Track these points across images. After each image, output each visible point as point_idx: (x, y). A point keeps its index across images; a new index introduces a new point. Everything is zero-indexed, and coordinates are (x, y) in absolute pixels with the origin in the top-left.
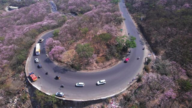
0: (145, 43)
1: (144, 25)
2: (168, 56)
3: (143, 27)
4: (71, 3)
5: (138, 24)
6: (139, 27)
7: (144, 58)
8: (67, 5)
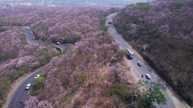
4: (52, 30)
8: (46, 32)
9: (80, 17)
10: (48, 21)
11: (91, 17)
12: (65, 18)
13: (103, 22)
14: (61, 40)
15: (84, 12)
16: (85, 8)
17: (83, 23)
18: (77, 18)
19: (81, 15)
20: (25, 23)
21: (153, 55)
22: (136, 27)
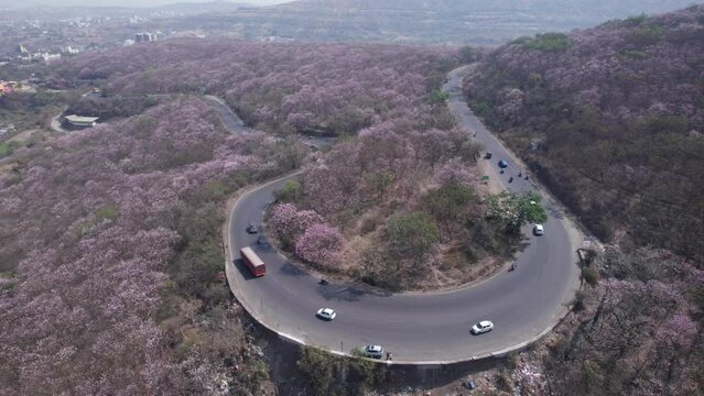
0: (562, 212)
1: (547, 163)
3: (546, 169)
4: (293, 102)
5: (525, 161)
7: (574, 249)
8: (276, 108)
9: (369, 71)
10: (278, 78)
11: (401, 73)
12: (325, 73)
13: (433, 85)
14: (317, 127)
15: (381, 59)
16: (383, 47)
17: (378, 86)
18: (360, 73)
19: (372, 66)
20: (209, 85)
21: (552, 158)
22: (521, 96)
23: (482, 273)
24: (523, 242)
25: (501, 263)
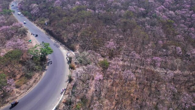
0: (59, 45)
1: (51, 29)
2: (83, 48)
5: (45, 29)
6: (47, 32)
7: (65, 58)
21: (52, 26)
22: (37, 7)
23: (35, 82)
24: (48, 61)
25: (41, 74)
